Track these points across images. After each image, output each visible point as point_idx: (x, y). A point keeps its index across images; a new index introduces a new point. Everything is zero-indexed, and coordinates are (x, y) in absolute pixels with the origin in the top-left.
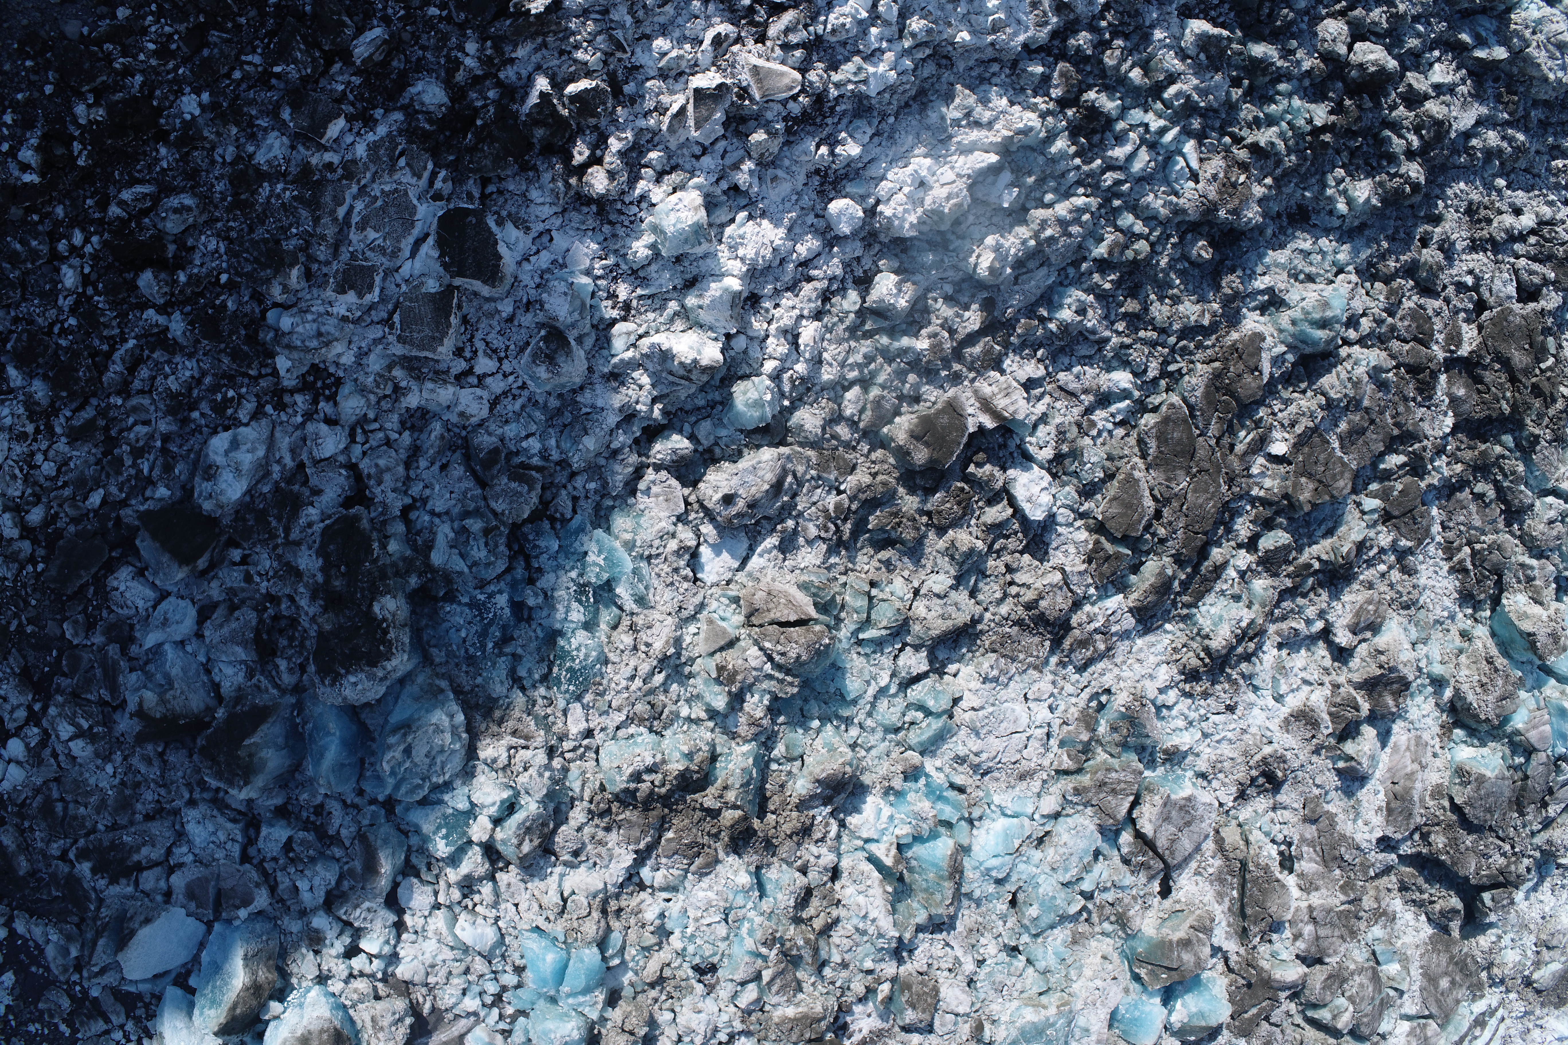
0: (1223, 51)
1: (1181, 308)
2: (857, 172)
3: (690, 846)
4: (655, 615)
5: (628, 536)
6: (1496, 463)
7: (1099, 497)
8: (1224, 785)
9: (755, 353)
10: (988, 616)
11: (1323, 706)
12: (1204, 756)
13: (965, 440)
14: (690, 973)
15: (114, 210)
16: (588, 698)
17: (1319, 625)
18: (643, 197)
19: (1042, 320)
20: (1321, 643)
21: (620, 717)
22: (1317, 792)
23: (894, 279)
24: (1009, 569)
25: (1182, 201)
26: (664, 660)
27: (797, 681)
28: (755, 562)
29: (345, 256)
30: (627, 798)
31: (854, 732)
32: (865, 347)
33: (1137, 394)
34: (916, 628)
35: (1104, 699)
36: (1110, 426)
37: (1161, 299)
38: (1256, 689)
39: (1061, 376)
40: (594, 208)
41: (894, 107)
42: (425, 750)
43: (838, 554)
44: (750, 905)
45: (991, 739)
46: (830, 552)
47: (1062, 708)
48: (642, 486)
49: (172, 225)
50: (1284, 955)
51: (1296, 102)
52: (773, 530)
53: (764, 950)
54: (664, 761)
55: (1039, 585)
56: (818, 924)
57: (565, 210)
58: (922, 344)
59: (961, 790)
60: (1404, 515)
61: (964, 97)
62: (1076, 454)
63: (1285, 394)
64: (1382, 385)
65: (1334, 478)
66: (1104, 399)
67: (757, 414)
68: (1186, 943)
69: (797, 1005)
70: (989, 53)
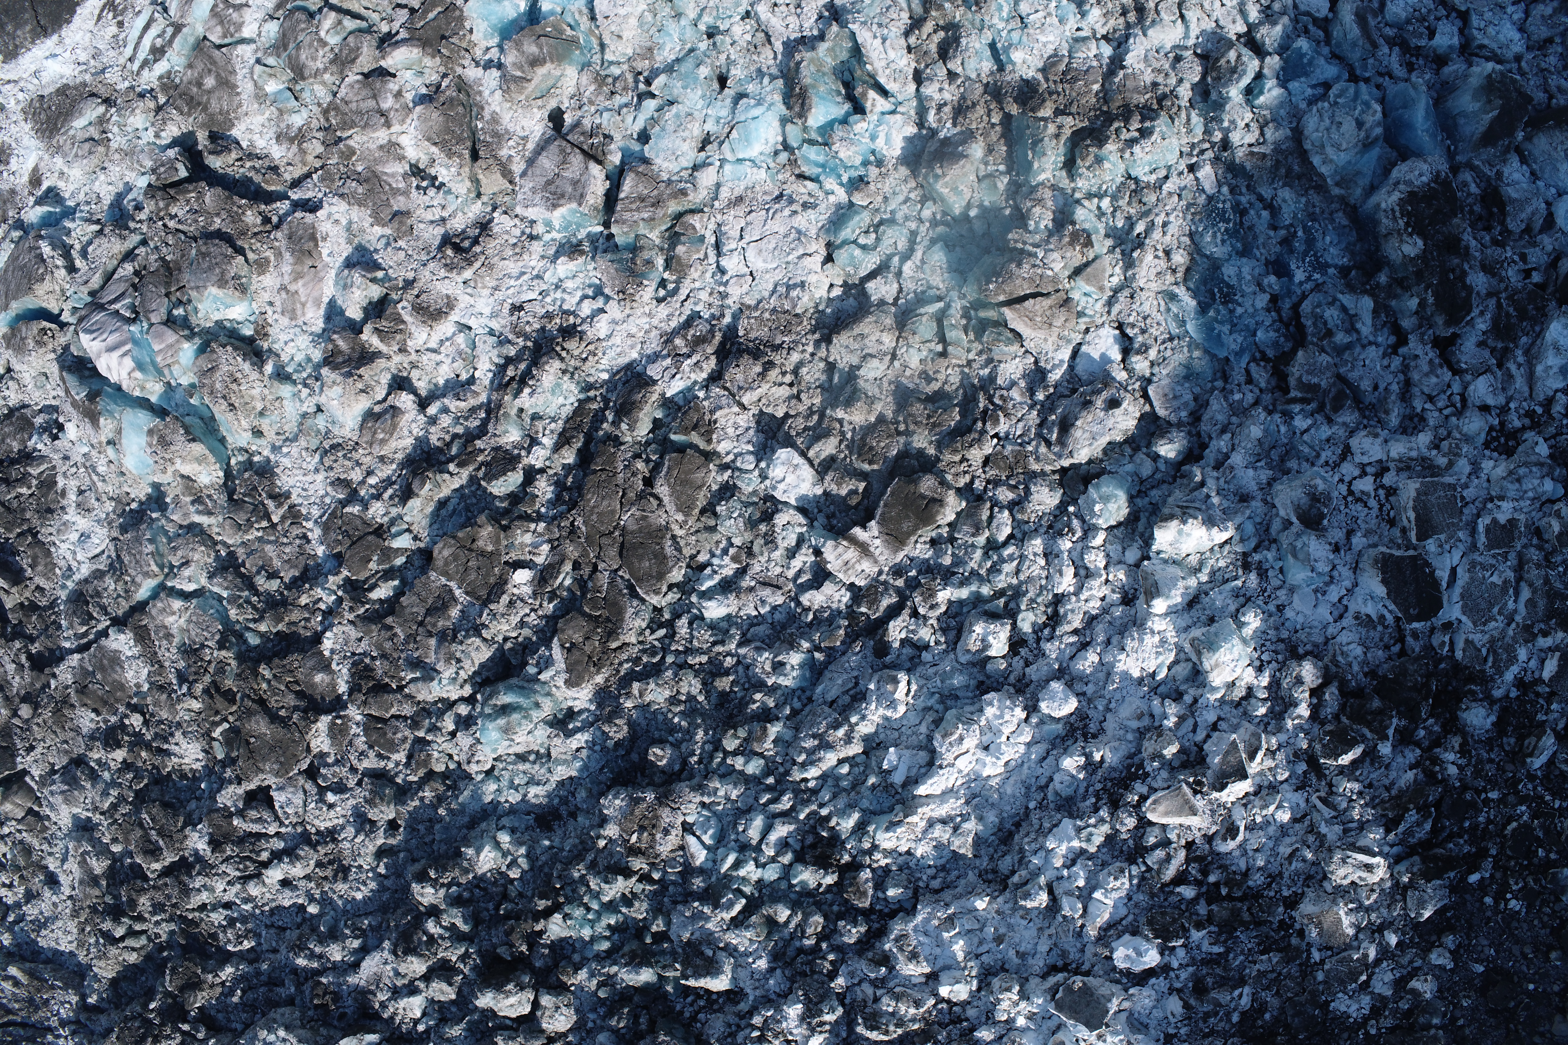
0: (686, 964)
1: (667, 693)
2: (1054, 746)
3: (1075, 80)
4: (1155, 286)
5: (1197, 353)
6: (263, 612)
7: (715, 487)
8: (507, 232)
9: (1115, 549)
10: (810, 349)
11: (413, 329)
12: (536, 256)
13: (879, 512)
16: (1202, 199)
17: (432, 410)
19: (818, 648)
20: (423, 393)
21: (1168, 187)
22: (401, 243)
24: (797, 398)
25: (698, 799)
26: (1140, 243)
28: (1065, 354)
29: (1512, 556)
30: (1148, 113)
32: (1001, 581)
33: (694, 599)
34: (889, 321)
35: (662, 293)
36: (716, 561)
37: (691, 698)
38: (494, 332)
39: (779, 599)
40: (1302, 650)
41: (1034, 818)
42: (1344, 128)
43: (981, 379)
44: (1003, 35)
45: (782, 230)
46: (992, 378)
47: (709, 275)
48: (1190, 406)
50: (408, 74)
51: (586, 933)
52: (1055, 387)
54: (1122, 151)
55: (765, 387)
56: (927, 28)
57: (1326, 643)
58: (944, 595)
59: (801, 177)
60: (360, 538)
61: (964, 845)
62: (752, 524)
63: (526, 632)
64: (416, 664)
65: (455, 557)
66: (727, 586)
67: (1104, 490)
68: (535, 62)
70: (947, 895)
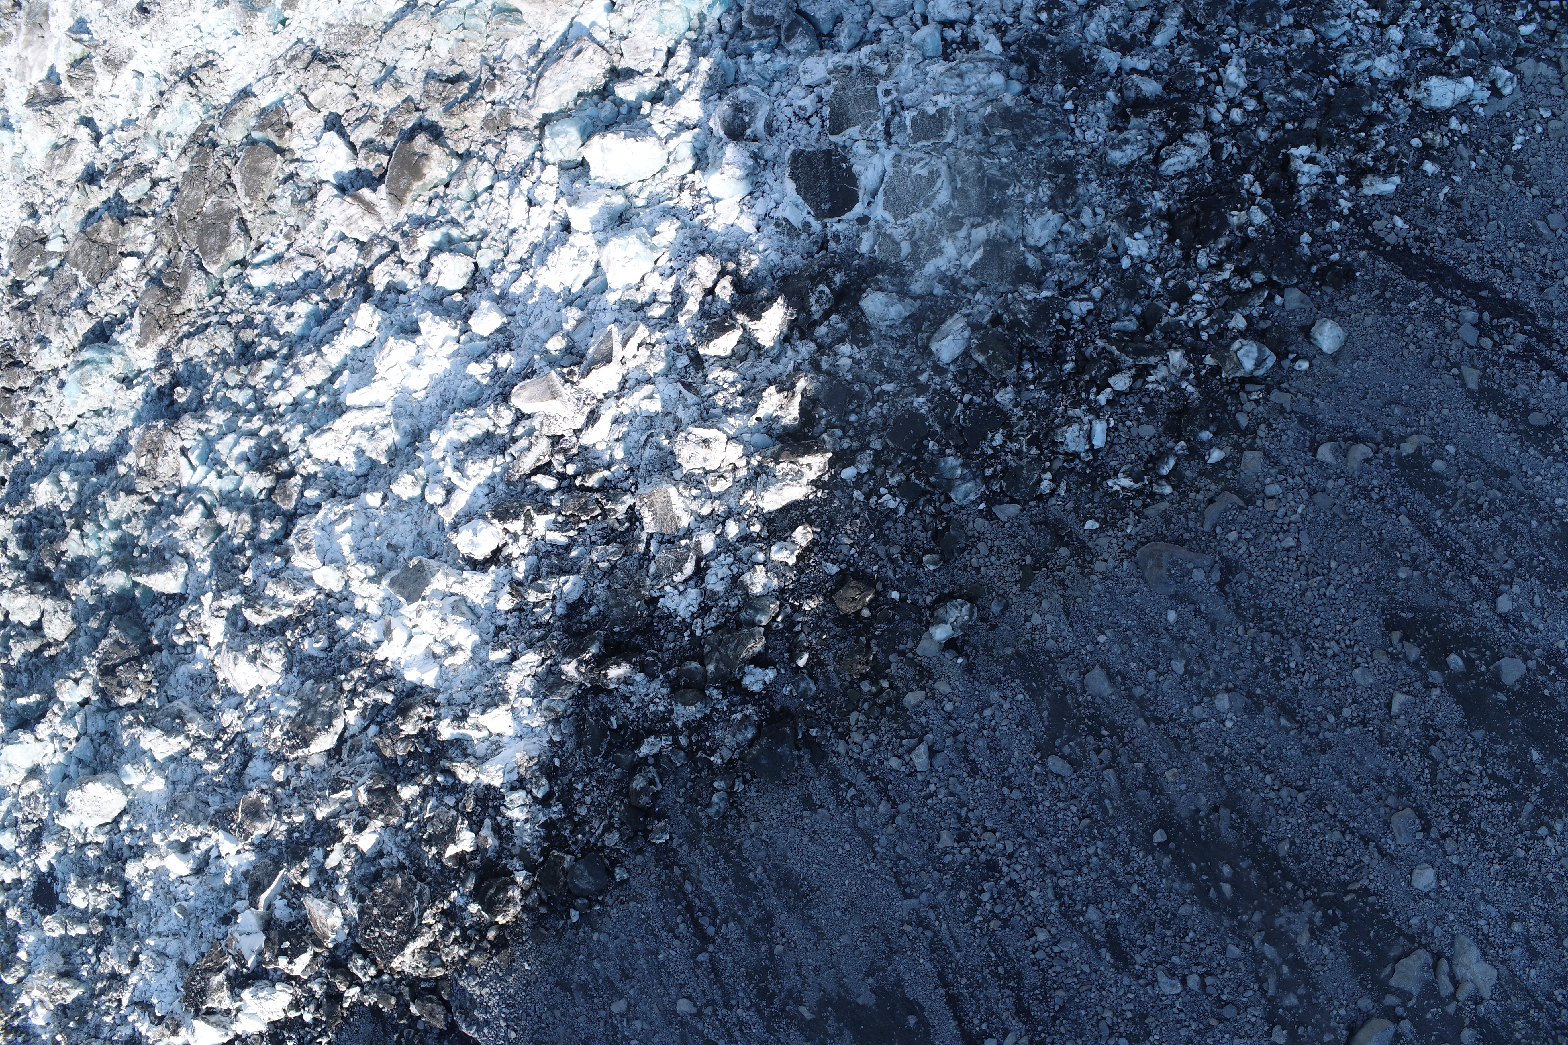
1: (206, 348)
7: (281, 176)
9: (565, 184)
11: (100, 76)
13: (390, 177)
15: (1200, 140)
18: (668, 277)
19: (324, 300)
20: (103, 129)
23: (445, 284)
25: (196, 426)
28: (561, 26)
33: (249, 271)
34: (426, 18)
36: (273, 240)
37: (222, 350)
39: (311, 266)
46: (500, 56)
48: (662, 55)
51: (94, 551)
52: (546, 53)
58: (423, 240)
61: (378, 451)
62: (298, 205)
63: (122, 308)
66: (276, 259)
70: (352, 496)
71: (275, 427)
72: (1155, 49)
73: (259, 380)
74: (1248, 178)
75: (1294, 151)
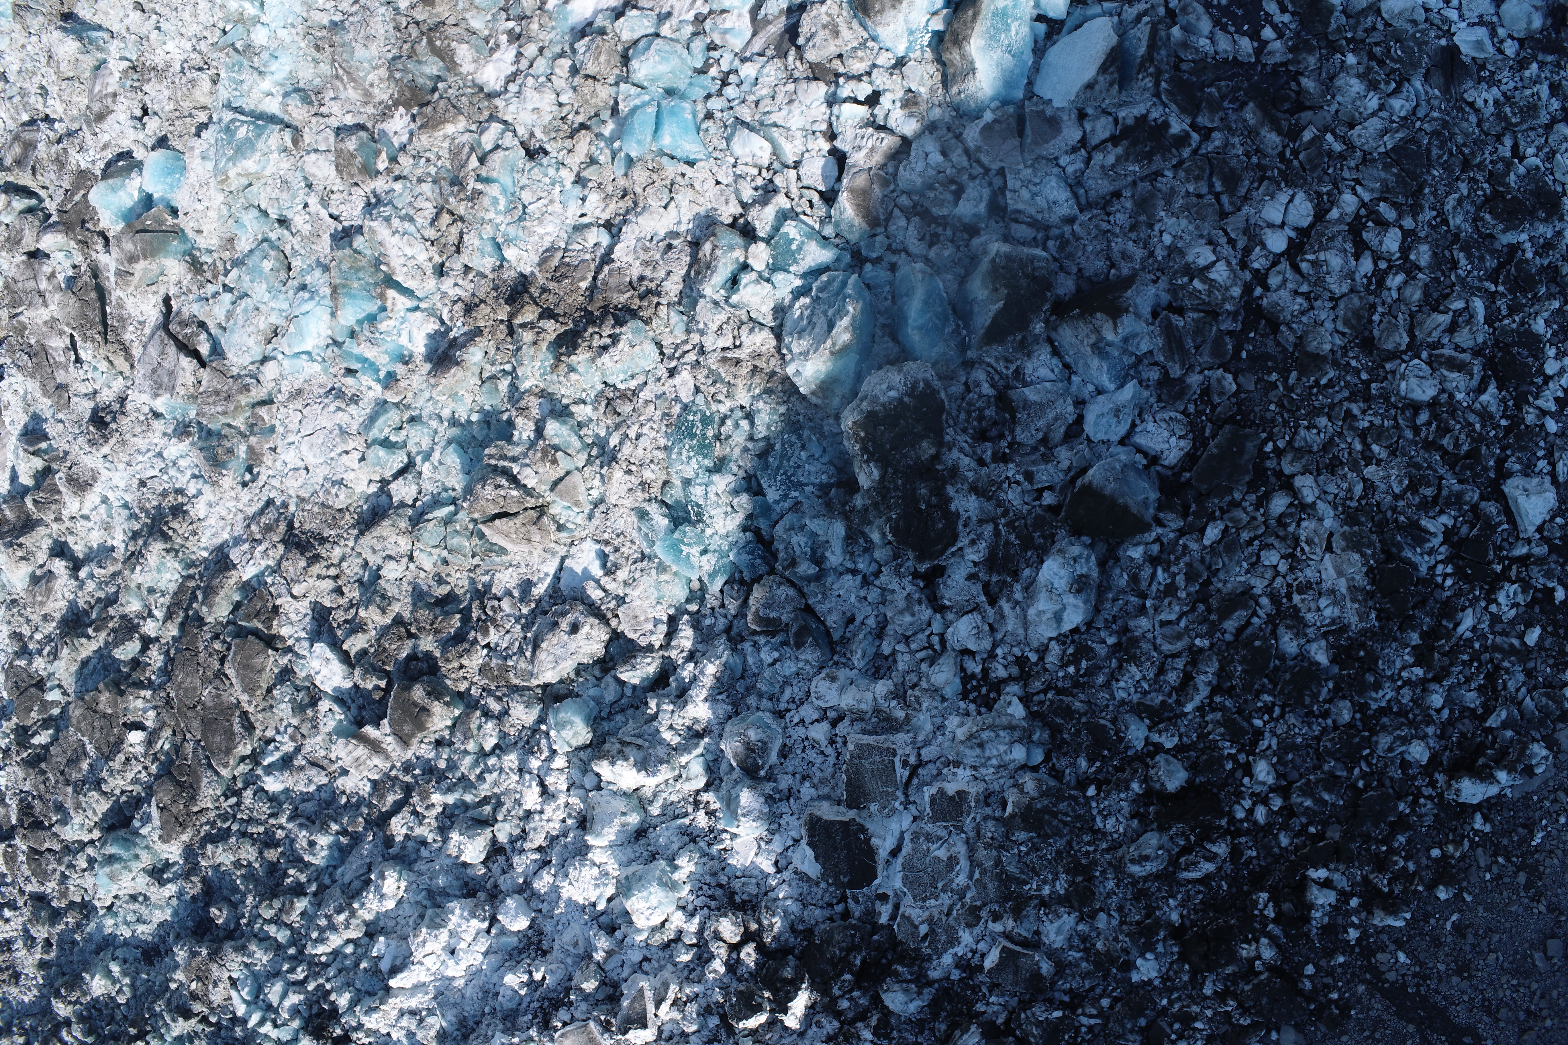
1: (232, 858)
2: (509, 957)
3: (564, 277)
4: (629, 502)
5: (664, 577)
7: (276, 671)
8: (138, 410)
9: (575, 774)
10: (351, 543)
11: (66, 498)
12: (158, 435)
13: (389, 712)
14: (548, 147)
15: (1221, 849)
16: (677, 409)
17: (82, 574)
18: (692, 915)
19: (344, 833)
20: (79, 557)
21: (645, 395)
22: (61, 416)
23: (466, 858)
24: (339, 591)
25: (240, 959)
26: (613, 457)
27: (486, 460)
28: (551, 568)
29: (967, 828)
30: (623, 316)
31: (446, 413)
32: (485, 790)
33: (259, 772)
34: (404, 524)
35: (247, 477)
36: (278, 738)
37: (249, 864)
38: (126, 506)
39: (324, 781)
40: (738, 899)
41: (485, 1023)
43: (483, 586)
44: (502, 228)
45: (328, 427)
46: (488, 587)
47: (278, 464)
48: (663, 628)
49: (1152, 841)
50: (60, 256)
52: (539, 602)
53: (479, 186)
54: (593, 360)
55: (311, 581)
56: (446, 218)
57: (763, 895)
58: (437, 798)
59: (349, 372)
60: (26, 689)
61: (427, 1038)
62: (299, 709)
63: (138, 788)
64: (58, 808)
65: (84, 717)
66: (286, 763)
67: (562, 715)
68: (132, 259)
69: (446, 137)
71: (321, 981)
72: (1186, 715)
73: (294, 917)
74: (1264, 896)
75: (1314, 874)
